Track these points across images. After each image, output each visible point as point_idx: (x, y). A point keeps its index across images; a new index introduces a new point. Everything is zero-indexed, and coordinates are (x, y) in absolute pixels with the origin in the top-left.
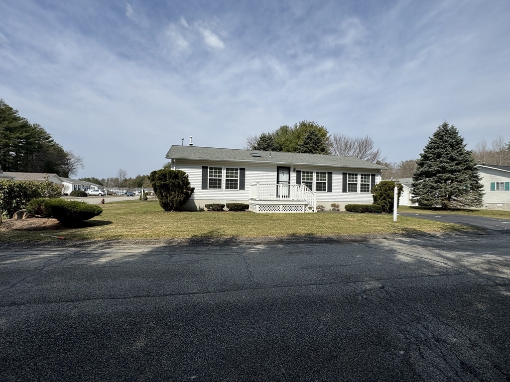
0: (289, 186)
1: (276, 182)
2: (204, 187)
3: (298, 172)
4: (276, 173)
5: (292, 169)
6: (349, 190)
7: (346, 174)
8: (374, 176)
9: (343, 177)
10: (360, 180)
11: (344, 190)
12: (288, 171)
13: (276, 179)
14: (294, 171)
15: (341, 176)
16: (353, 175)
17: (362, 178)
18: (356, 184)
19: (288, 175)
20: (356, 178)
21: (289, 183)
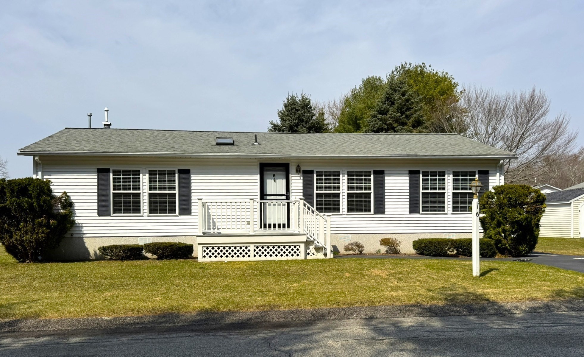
0: (288, 204)
1: (259, 197)
2: (103, 211)
3: (307, 174)
4: (258, 177)
5: (292, 169)
6: (425, 209)
7: (418, 172)
8: (484, 174)
9: (410, 180)
10: (451, 184)
11: (413, 209)
12: (284, 173)
13: (258, 191)
14: (298, 171)
15: (405, 179)
16: (434, 174)
17: (455, 181)
18: (443, 195)
19: (284, 181)
20: (443, 181)
21: (288, 198)
